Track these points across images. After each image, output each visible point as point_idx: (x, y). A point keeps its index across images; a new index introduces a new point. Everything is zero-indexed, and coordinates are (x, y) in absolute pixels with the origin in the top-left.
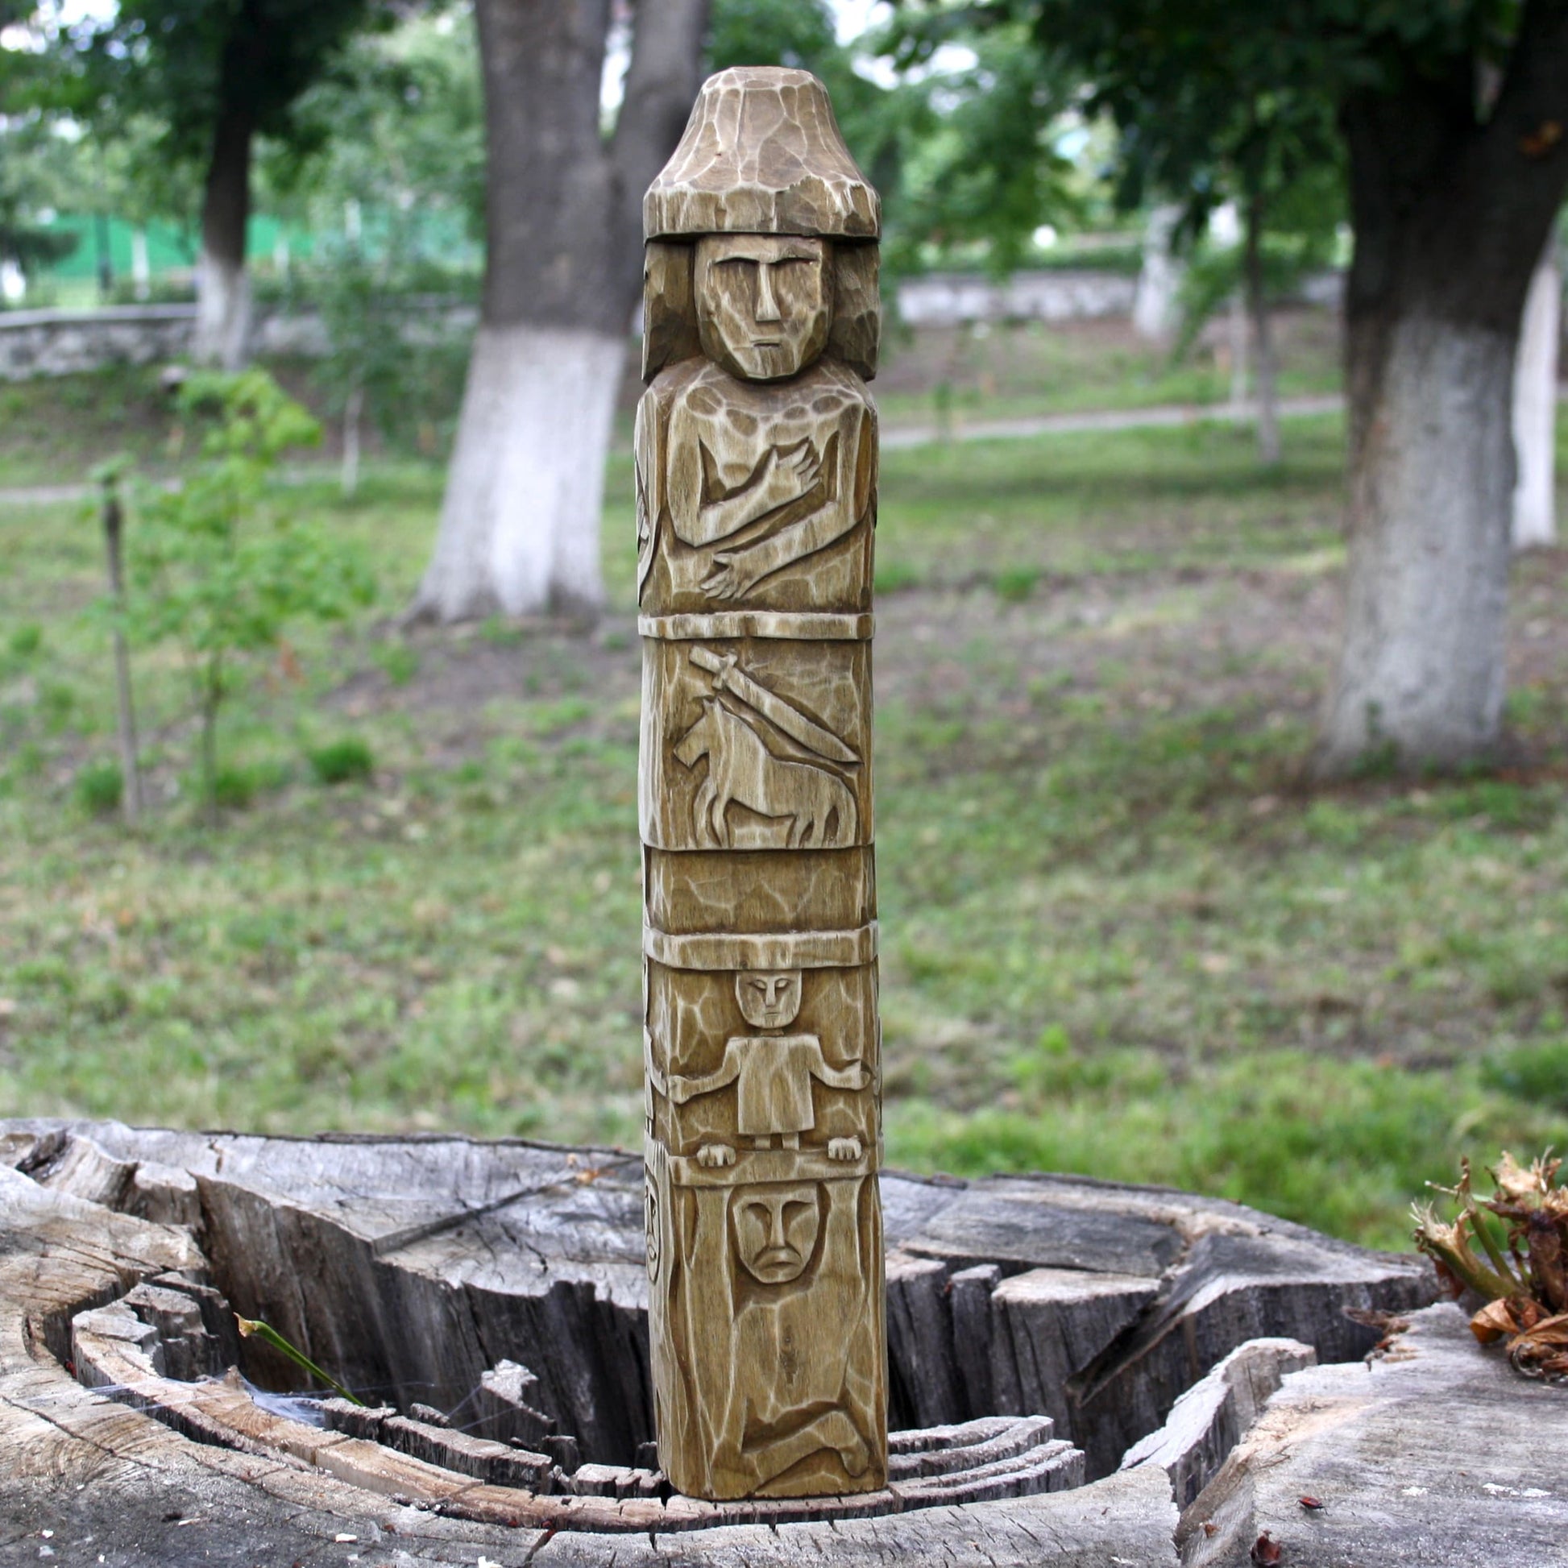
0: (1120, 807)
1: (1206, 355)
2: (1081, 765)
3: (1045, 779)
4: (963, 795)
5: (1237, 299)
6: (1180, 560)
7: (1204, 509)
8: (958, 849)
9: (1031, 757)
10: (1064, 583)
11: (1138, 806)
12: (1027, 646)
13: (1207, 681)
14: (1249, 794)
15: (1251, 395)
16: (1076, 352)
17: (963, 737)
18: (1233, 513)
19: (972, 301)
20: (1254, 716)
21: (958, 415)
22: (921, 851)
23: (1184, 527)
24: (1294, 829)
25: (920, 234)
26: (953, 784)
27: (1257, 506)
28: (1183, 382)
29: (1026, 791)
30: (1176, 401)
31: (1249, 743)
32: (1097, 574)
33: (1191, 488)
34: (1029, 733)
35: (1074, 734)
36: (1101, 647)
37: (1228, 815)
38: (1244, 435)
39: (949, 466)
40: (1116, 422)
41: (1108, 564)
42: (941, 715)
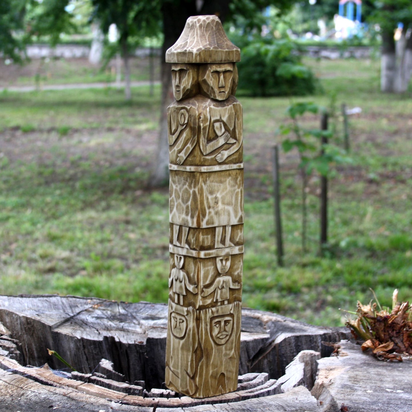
0: (100, 193)
1: (110, 69)
2: (88, 181)
3: (78, 185)
4: (56, 189)
5: (118, 55)
6: (107, 125)
7: (111, 111)
8: (57, 204)
9: (73, 178)
10: (76, 131)
11: (105, 192)
12: (68, 147)
13: (118, 159)
14: (135, 190)
15: (122, 80)
16: (73, 67)
17: (54, 173)
18: (119, 113)
19: (45, 52)
20: (132, 169)
21: (42, 83)
22: (47, 204)
23: (106, 116)
24: (148, 200)
25: (32, 33)
26: (53, 185)
27: (125, 111)
28: (104, 76)
29: (73, 187)
30: (101, 81)
31: (132, 176)
32: (84, 128)
33: (107, 106)
34: (72, 172)
35: (84, 172)
36: (88, 149)
37: (129, 196)
38: (120, 92)
39: (39, 98)
40: (85, 87)
41: (88, 126)
42: (47, 166)
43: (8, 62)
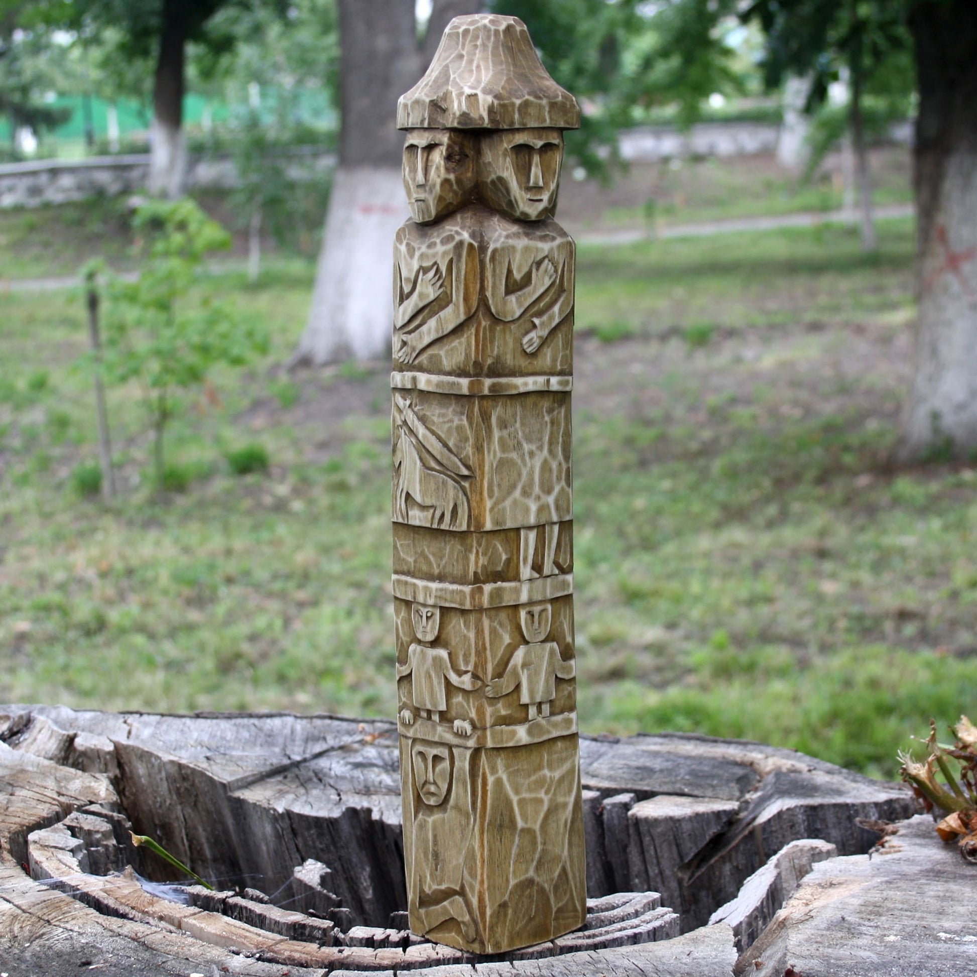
0: (767, 483)
1: (826, 178)
2: (741, 456)
3: (717, 465)
4: (662, 477)
5: (846, 140)
6: (809, 316)
7: (825, 282)
8: (659, 512)
9: (708, 451)
10: (731, 333)
11: (779, 483)
12: (706, 376)
13: (826, 397)
14: (853, 473)
15: (857, 205)
16: (738, 178)
17: (662, 438)
18: (845, 284)
19: (669, 144)
20: (857, 421)
21: (661, 221)
22: (633, 515)
23: (812, 294)
24: (883, 497)
25: (631, 100)
26: (655, 469)
27: (860, 280)
28: (810, 197)
29: (704, 473)
30: (807, 210)
31: (854, 439)
32: (752, 326)
33: (816, 268)
34: (706, 434)
35: (737, 434)
36: (755, 376)
37: (839, 487)
38: (852, 232)
39: (654, 256)
40: (766, 224)
41: (760, 320)
42: (648, 423)
43: (580, 174)
